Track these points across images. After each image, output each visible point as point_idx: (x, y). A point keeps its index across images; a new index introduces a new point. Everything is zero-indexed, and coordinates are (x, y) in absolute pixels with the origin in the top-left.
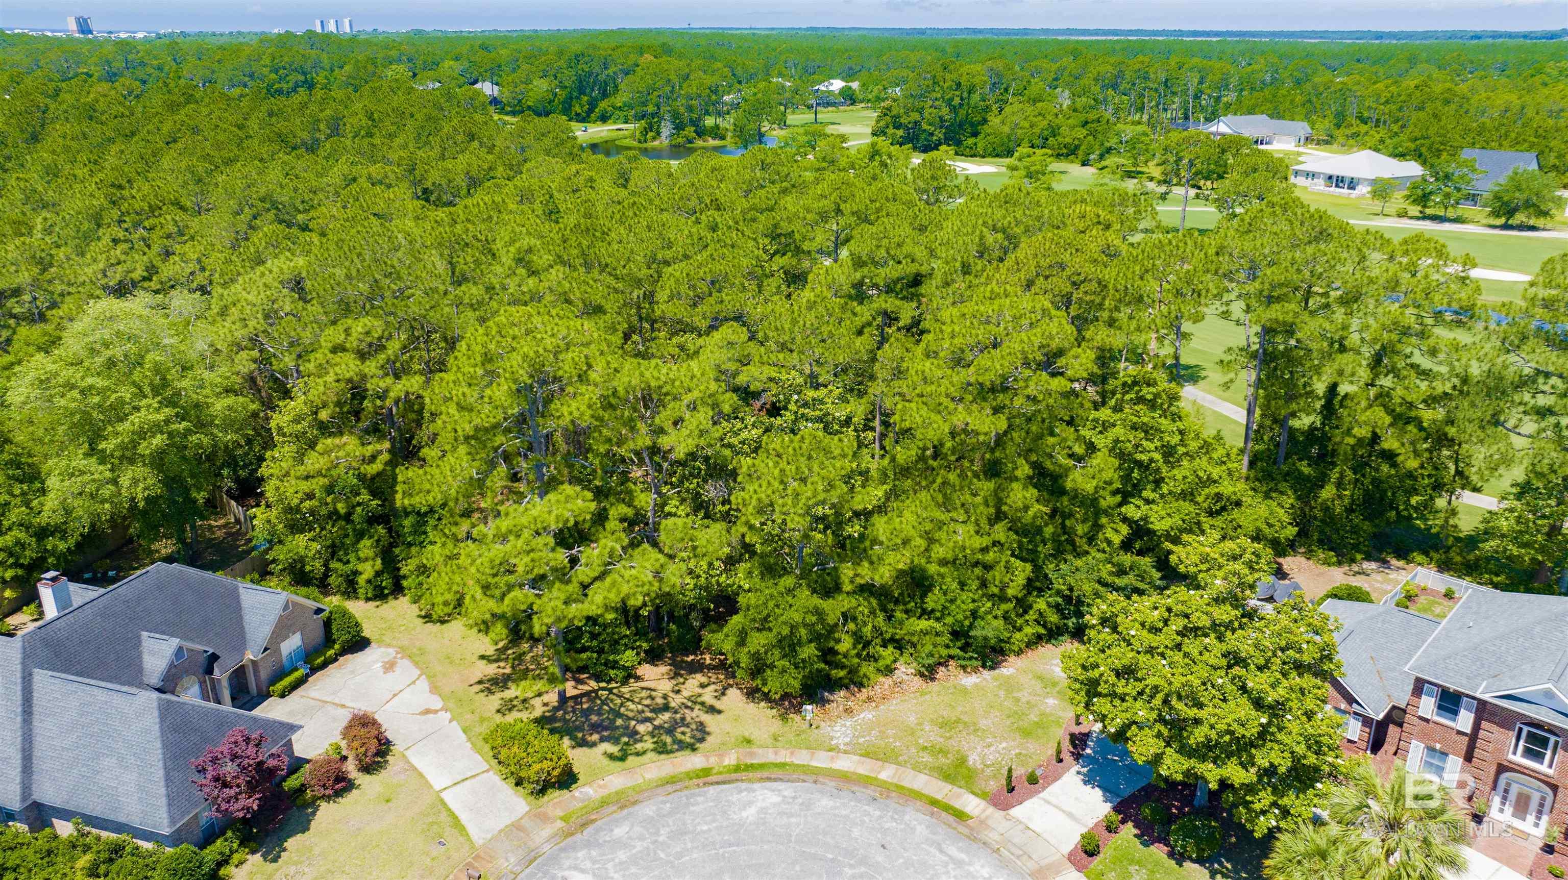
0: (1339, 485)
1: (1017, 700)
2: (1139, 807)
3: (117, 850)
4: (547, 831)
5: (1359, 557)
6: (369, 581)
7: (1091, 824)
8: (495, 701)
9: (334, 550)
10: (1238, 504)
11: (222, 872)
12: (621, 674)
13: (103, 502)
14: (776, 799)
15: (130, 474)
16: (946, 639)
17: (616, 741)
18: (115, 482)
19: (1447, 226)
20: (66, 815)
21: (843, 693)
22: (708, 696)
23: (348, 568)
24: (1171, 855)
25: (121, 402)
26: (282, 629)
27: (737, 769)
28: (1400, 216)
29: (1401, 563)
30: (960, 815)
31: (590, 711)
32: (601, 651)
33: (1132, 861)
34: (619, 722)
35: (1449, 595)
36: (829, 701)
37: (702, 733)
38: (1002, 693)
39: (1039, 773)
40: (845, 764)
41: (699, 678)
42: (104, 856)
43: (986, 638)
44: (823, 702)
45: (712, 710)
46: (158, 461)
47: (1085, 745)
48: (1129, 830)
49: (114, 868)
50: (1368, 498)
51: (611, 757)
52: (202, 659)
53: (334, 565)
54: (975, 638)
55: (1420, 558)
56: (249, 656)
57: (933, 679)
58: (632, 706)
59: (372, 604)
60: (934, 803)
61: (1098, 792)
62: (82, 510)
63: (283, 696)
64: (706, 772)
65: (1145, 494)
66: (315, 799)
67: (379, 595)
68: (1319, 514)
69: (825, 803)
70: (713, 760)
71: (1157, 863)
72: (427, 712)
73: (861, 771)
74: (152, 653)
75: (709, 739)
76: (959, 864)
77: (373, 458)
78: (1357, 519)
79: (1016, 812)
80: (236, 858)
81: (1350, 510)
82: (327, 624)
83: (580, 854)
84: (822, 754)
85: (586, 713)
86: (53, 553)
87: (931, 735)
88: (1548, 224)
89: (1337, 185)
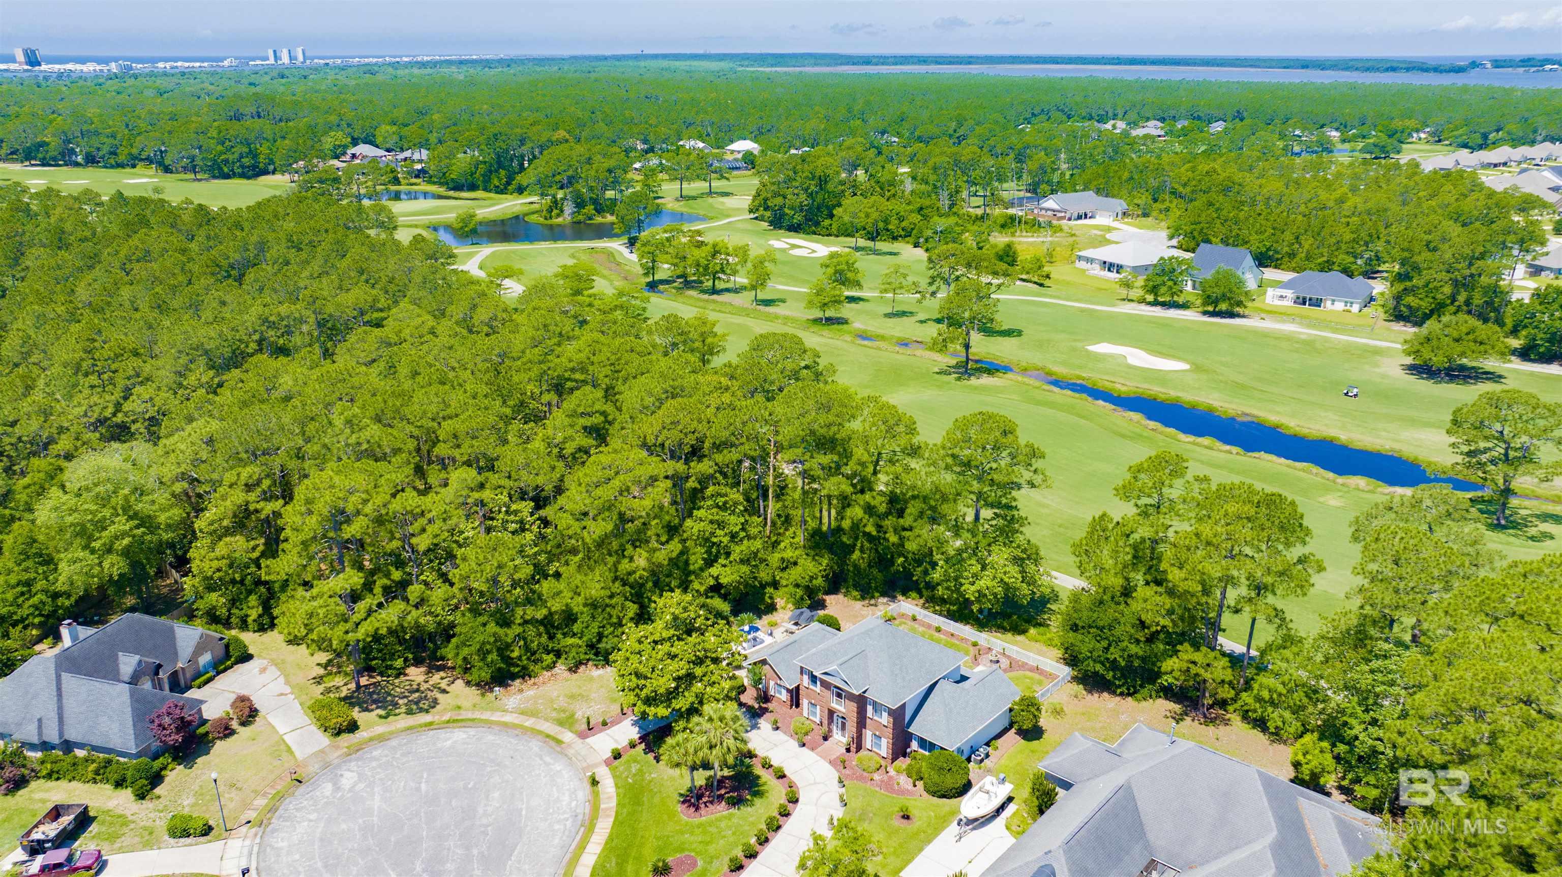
2: (652, 735)
3: (109, 762)
4: (339, 753)
6: (254, 621)
7: (624, 744)
8: (321, 688)
9: (234, 602)
11: (163, 773)
12: (394, 672)
13: (93, 577)
14: (465, 736)
15: (109, 561)
16: (584, 649)
17: (385, 708)
18: (100, 564)
19: (1173, 313)
20: (81, 746)
21: (519, 681)
22: (443, 685)
23: (243, 613)
24: (654, 758)
25: (104, 518)
26: (199, 649)
27: (448, 722)
28: (1140, 302)
29: (902, 599)
30: (559, 742)
31: (374, 692)
32: (384, 660)
33: (635, 761)
34: (389, 698)
35: (914, 619)
36: (509, 685)
37: (435, 702)
39: (608, 720)
40: (508, 718)
41: (442, 674)
42: (102, 764)
44: (505, 685)
45: (444, 691)
46: (126, 553)
48: (643, 747)
49: (108, 770)
51: (381, 717)
52: (153, 667)
53: (234, 611)
56: (180, 665)
57: (575, 672)
58: (398, 690)
59: (257, 634)
60: (548, 736)
61: (636, 729)
62: (79, 581)
63: (199, 687)
64: (431, 724)
66: (214, 739)
67: (262, 629)
69: (491, 737)
70: (437, 718)
72: (282, 694)
73: (516, 722)
74: (125, 664)
75: (438, 707)
76: (547, 764)
77: (254, 549)
79: (588, 740)
80: (170, 767)
81: (870, 566)
82: (227, 646)
83: (353, 764)
84: (499, 714)
85: (371, 694)
86: (61, 608)
87: (562, 702)
88: (1247, 313)
89: (1109, 270)
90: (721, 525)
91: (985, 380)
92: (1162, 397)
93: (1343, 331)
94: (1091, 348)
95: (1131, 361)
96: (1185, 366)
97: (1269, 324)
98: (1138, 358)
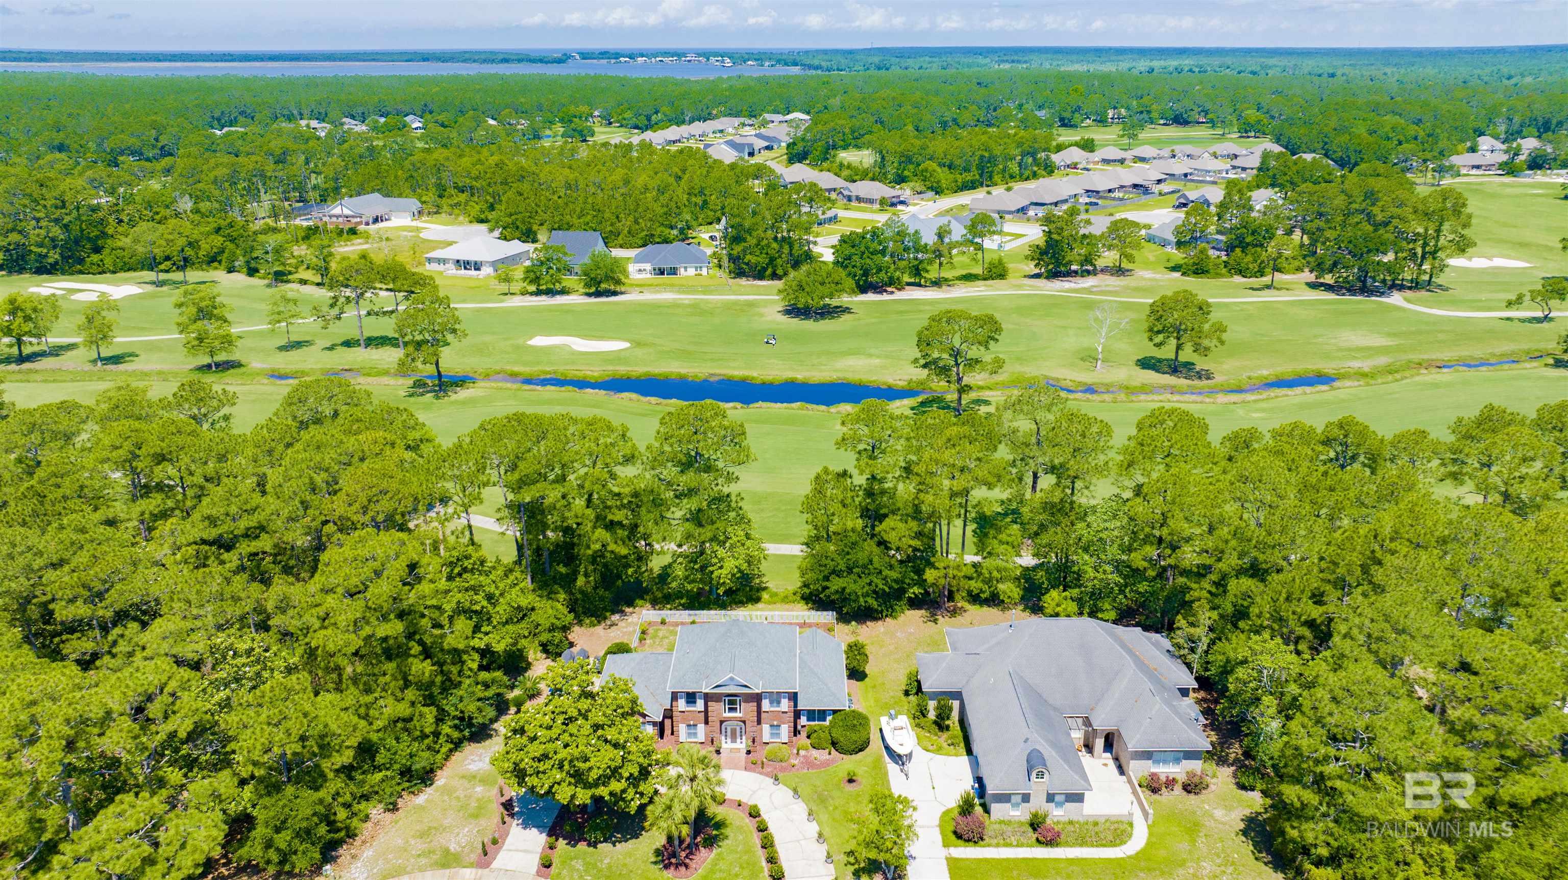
0: (586, 575)
1: (458, 798)
2: (561, 828)
5: (608, 614)
7: (540, 850)
10: (533, 609)
16: (397, 779)
19: (559, 300)
21: (345, 847)
24: (589, 845)
28: (522, 294)
29: (631, 609)
33: (571, 859)
35: (663, 622)
36: (337, 857)
38: (446, 798)
39: (497, 836)
43: (424, 768)
44: (334, 859)
47: (512, 807)
48: (562, 843)
50: (603, 576)
54: (416, 770)
55: (639, 602)
57: (397, 810)
61: (534, 831)
65: (483, 629)
68: (579, 596)
71: (585, 853)
78: (601, 592)
79: (495, 864)
81: (595, 588)
87: (418, 846)
88: (623, 289)
89: (465, 268)
90: (475, 589)
91: (462, 394)
92: (634, 375)
93: (711, 292)
94: (529, 343)
95: (576, 348)
96: (627, 345)
97: (649, 296)
98: (580, 345)
